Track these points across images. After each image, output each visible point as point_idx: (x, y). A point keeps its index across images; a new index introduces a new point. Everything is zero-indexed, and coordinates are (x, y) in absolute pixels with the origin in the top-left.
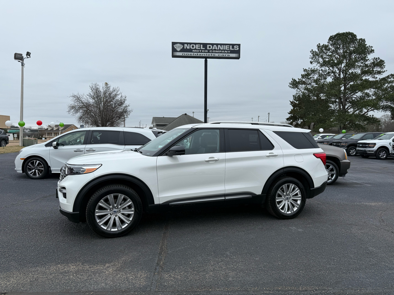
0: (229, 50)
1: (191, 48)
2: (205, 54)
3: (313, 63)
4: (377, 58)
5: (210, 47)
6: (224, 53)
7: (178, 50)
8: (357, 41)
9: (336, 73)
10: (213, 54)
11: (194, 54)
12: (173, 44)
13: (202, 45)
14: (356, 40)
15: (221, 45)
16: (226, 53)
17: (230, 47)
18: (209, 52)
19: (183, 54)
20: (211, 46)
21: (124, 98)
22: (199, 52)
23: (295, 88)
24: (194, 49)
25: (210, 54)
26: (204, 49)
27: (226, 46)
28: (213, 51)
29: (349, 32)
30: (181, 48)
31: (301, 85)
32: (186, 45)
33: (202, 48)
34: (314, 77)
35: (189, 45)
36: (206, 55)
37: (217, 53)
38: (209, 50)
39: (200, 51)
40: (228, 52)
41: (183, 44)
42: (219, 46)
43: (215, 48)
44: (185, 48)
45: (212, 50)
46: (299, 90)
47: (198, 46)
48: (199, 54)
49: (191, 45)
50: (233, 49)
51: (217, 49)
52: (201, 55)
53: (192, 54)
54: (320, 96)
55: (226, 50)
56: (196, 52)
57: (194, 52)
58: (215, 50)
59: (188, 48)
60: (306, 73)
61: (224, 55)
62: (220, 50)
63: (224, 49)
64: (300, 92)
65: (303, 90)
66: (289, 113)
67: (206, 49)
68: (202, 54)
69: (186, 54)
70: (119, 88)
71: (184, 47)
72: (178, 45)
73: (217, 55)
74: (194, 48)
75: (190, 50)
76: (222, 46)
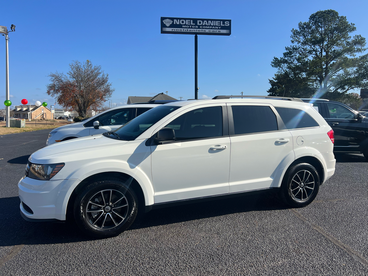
0: (220, 26)
1: (181, 23)
2: (196, 29)
3: (294, 42)
4: (358, 36)
5: (200, 23)
6: (215, 29)
7: (168, 25)
8: (339, 19)
9: (318, 51)
10: (203, 30)
11: (184, 30)
12: (163, 19)
13: (192, 21)
14: (338, 17)
15: (211, 20)
16: (216, 29)
17: (220, 23)
18: (199, 28)
19: (172, 30)
20: (202, 22)
21: (106, 76)
22: (189, 28)
23: (278, 67)
24: (184, 25)
25: (201, 30)
26: (194, 24)
27: (217, 22)
28: (204, 27)
29: (331, 10)
30: (171, 23)
31: (283, 64)
32: (175, 20)
33: (192, 24)
34: (296, 56)
35: (179, 20)
36: (196, 31)
37: (207, 29)
38: (199, 26)
39: (190, 26)
40: (218, 28)
41: (172, 19)
42: (209, 22)
43: (205, 24)
44: (175, 23)
45: (202, 25)
46: (281, 69)
47: (188, 21)
48: (189, 29)
49: (181, 21)
50: (224, 25)
51: (207, 25)
52: (191, 31)
53: (182, 30)
54: (302, 74)
55: (217, 26)
56: (186, 28)
57: (184, 28)
58: (205, 25)
59: (178, 23)
60: (288, 52)
61: (215, 31)
62: (210, 26)
63: (215, 25)
64: (282, 70)
65: (285, 69)
66: (268, 92)
67: (196, 25)
68: (192, 29)
69: (176, 30)
70: (100, 67)
71: (173, 22)
72: (168, 20)
73: (207, 31)
74: (184, 23)
75: (180, 26)
76: (213, 21)
